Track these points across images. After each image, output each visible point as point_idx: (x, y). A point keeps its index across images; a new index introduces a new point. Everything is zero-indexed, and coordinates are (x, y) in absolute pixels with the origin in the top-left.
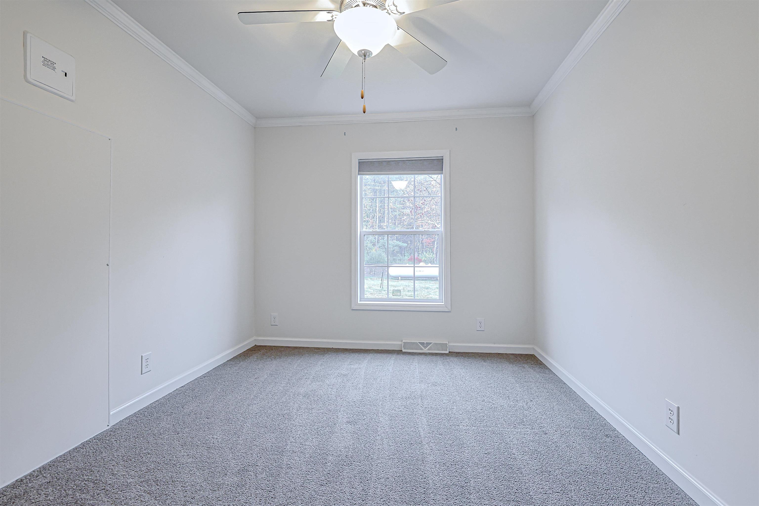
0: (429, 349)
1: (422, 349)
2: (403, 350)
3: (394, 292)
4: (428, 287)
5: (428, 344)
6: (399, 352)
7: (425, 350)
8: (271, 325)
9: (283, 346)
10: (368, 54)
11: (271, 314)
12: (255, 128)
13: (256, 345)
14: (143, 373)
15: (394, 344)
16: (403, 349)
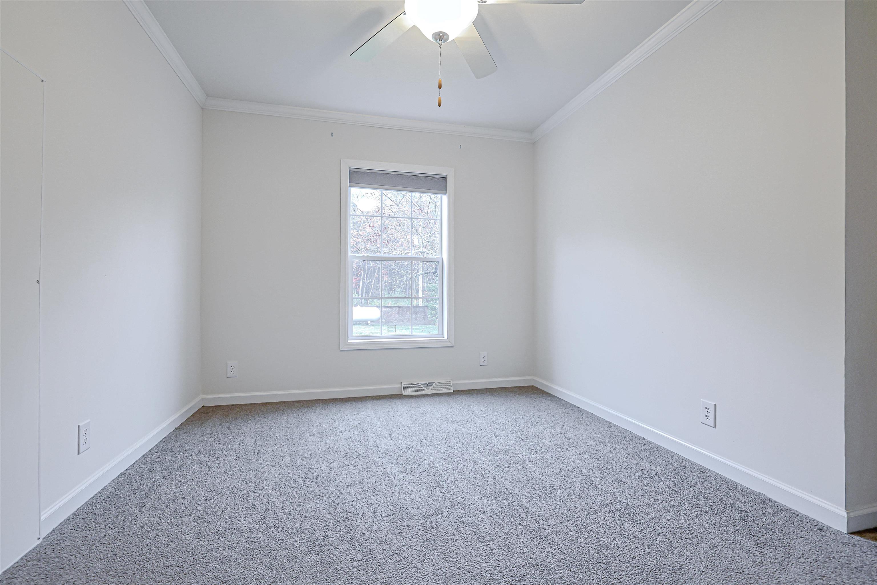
0: (431, 390)
1: (424, 391)
2: (404, 394)
3: (388, 327)
4: (361, 332)
5: (431, 384)
6: (399, 396)
7: (428, 392)
8: (228, 377)
9: (246, 404)
10: (445, 37)
11: (228, 362)
12: (202, 109)
13: (203, 406)
14: (81, 452)
15: (393, 388)
16: (403, 392)
